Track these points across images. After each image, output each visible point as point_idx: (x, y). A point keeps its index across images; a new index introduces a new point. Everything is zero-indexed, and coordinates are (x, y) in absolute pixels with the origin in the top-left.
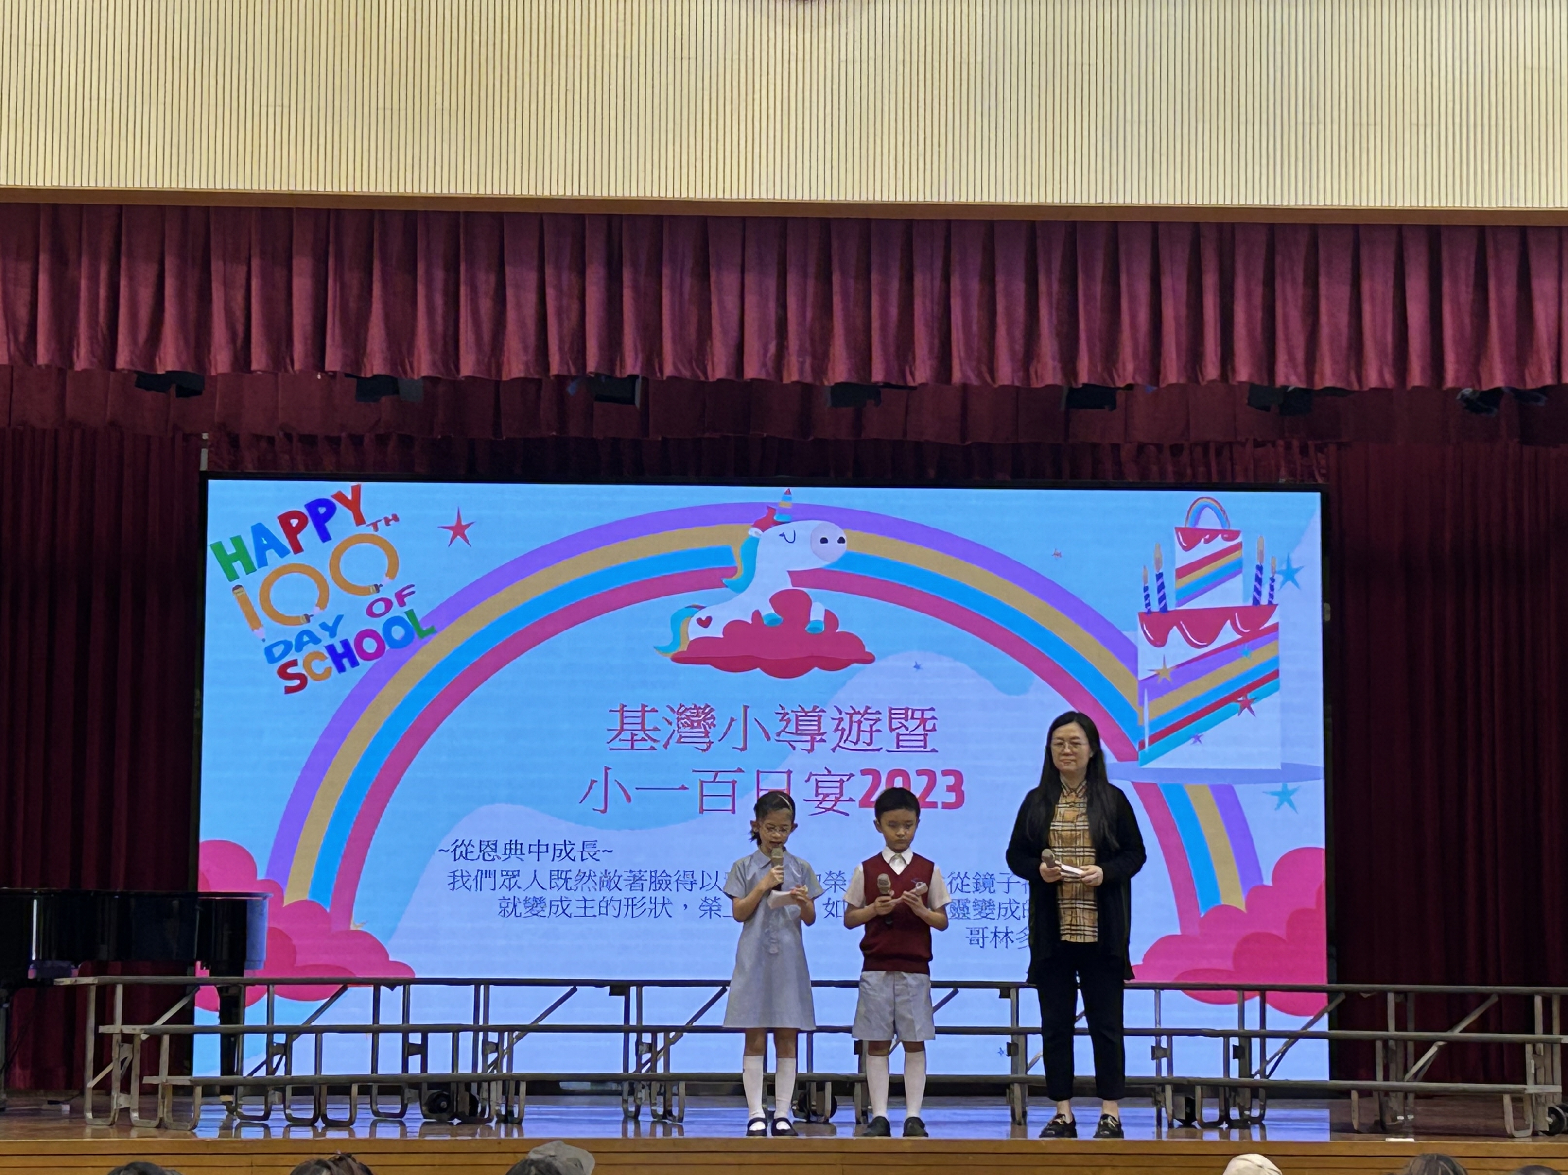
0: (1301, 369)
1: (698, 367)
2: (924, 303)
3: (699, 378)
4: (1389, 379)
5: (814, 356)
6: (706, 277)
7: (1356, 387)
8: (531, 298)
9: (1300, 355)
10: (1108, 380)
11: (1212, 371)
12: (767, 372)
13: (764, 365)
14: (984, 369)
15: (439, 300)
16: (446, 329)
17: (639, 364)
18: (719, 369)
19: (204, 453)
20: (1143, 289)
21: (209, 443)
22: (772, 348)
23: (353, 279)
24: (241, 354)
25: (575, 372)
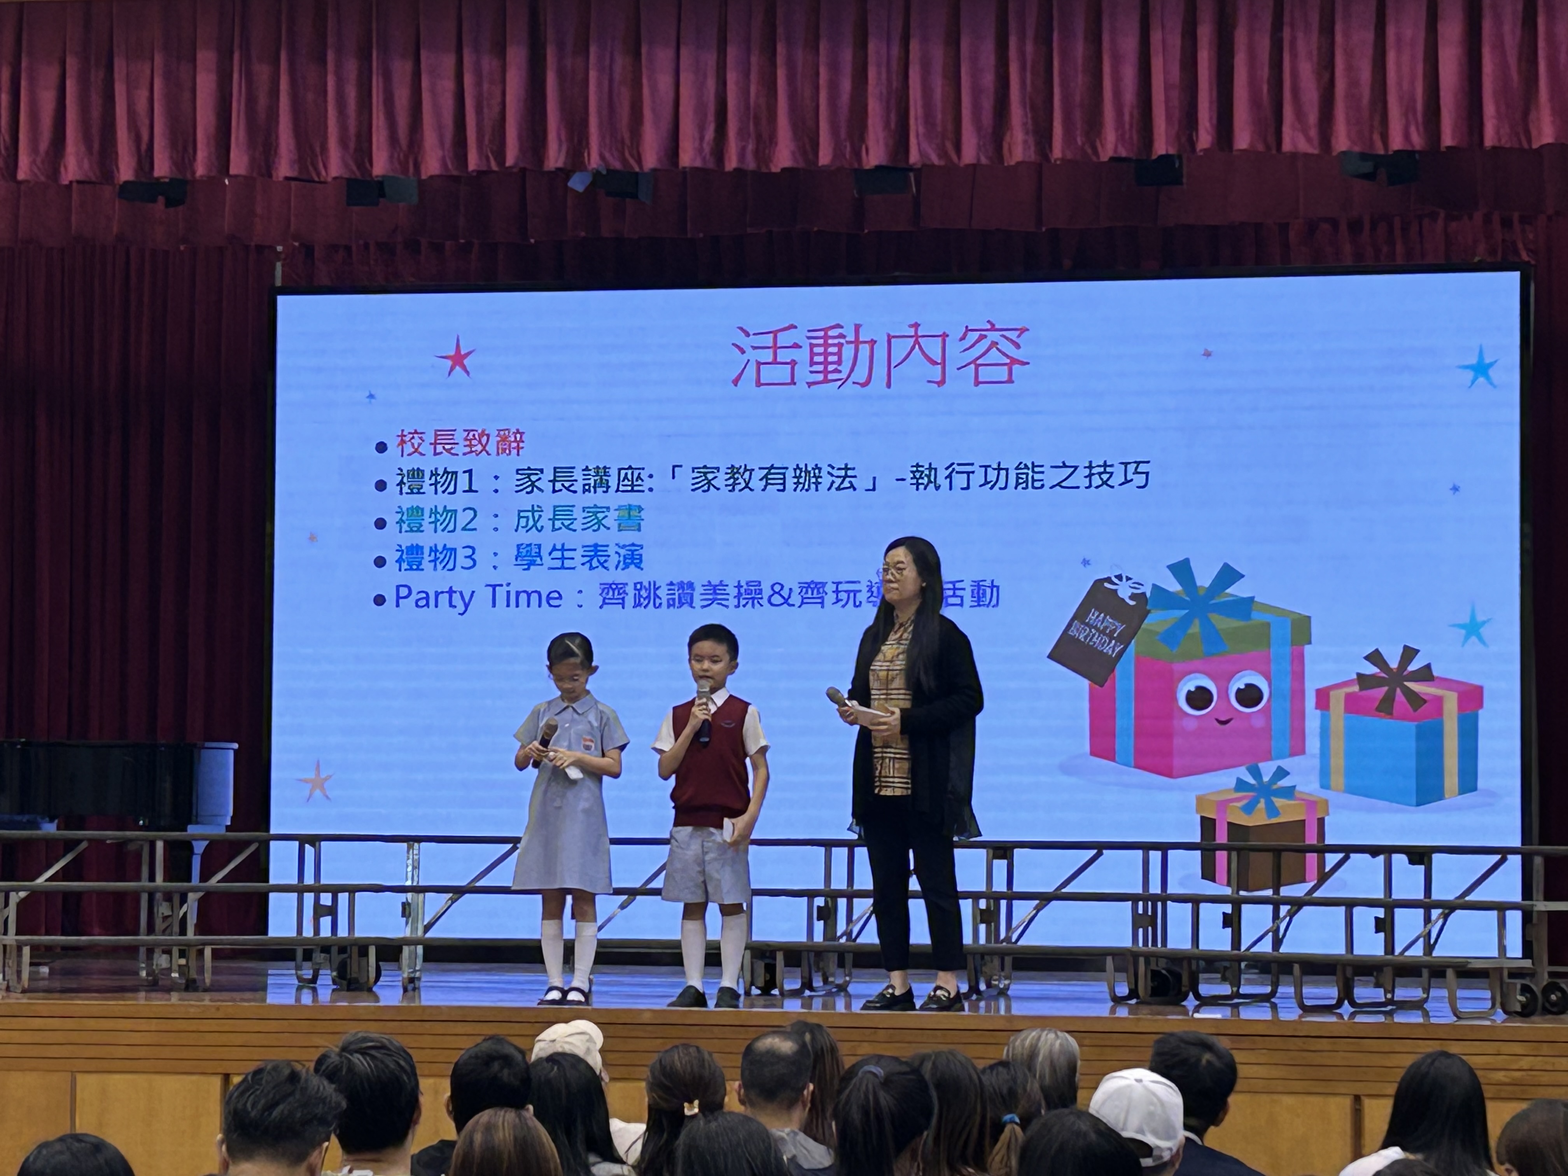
0: (1314, 132)
1: (632, 156)
2: (879, 73)
3: (632, 167)
5: (759, 138)
6: (637, 55)
8: (448, 85)
9: (1313, 116)
10: (1090, 153)
11: (1205, 138)
12: (704, 159)
13: (700, 150)
14: (949, 145)
15: (351, 93)
16: (359, 125)
17: (563, 155)
18: (651, 157)
20: (1130, 45)
21: (283, 256)
22: (710, 134)
23: (262, 71)
24: (145, 159)
25: (494, 167)
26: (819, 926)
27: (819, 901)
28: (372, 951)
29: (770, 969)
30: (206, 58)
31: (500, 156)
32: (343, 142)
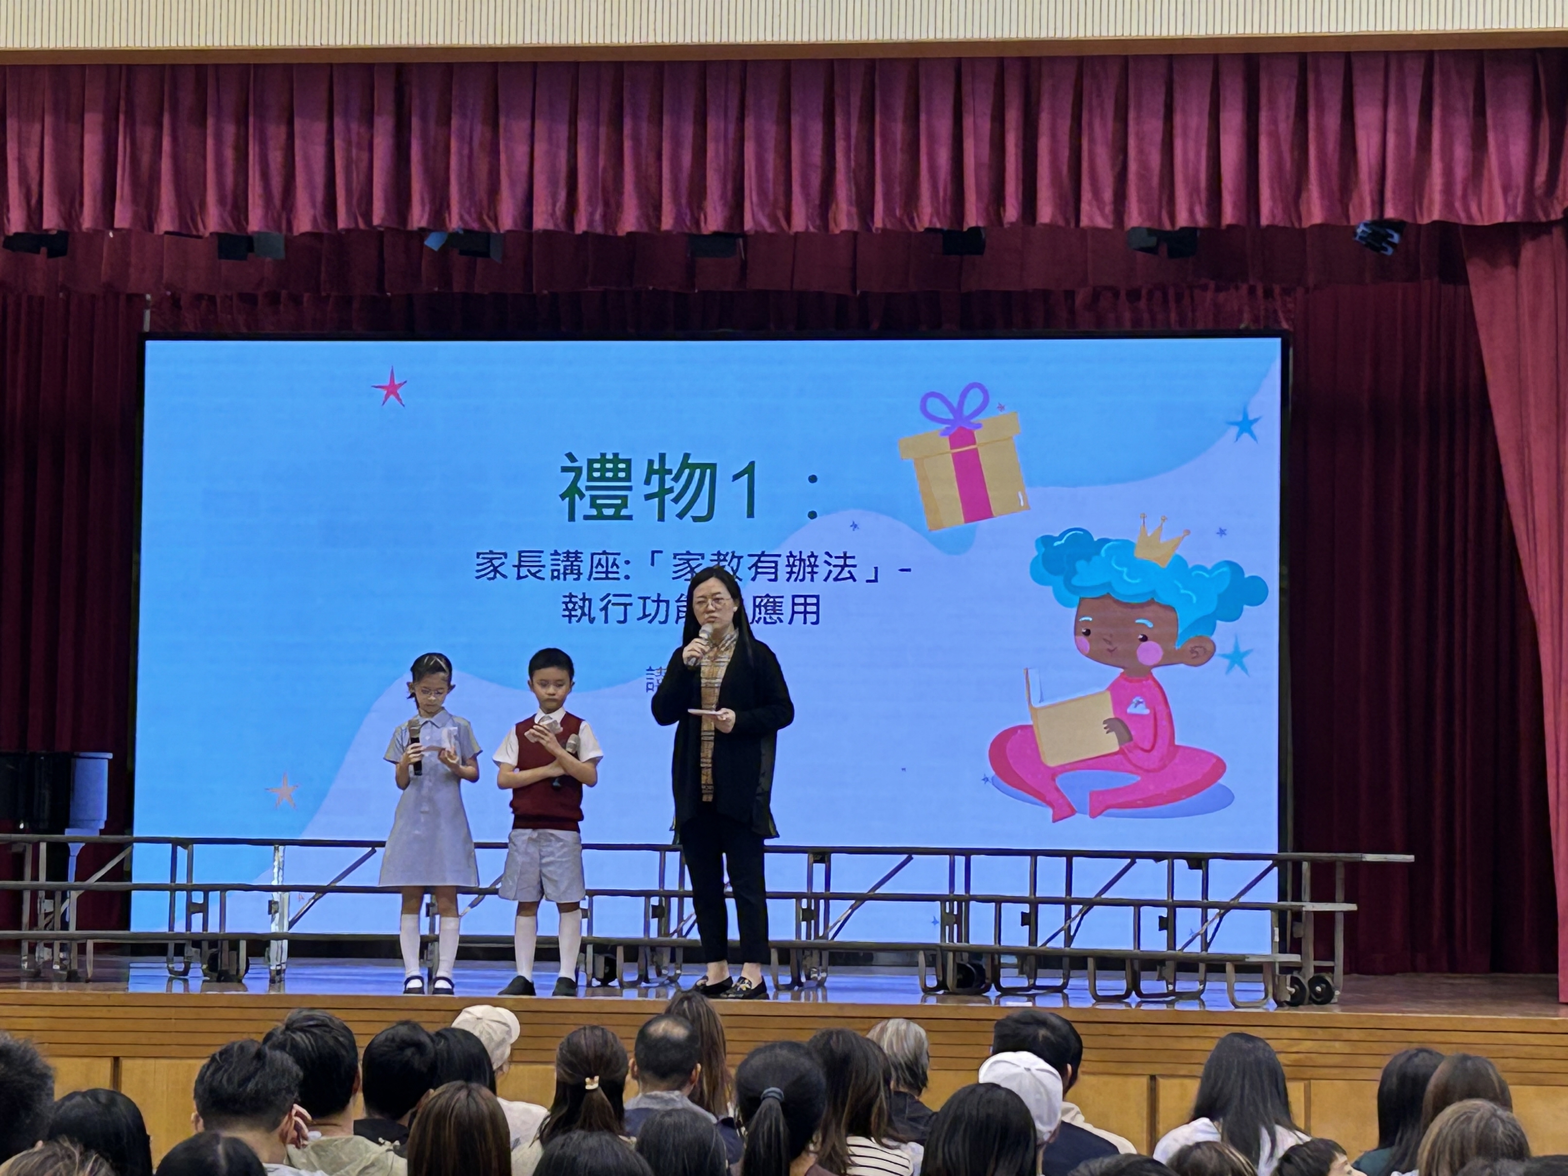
0: (1108, 209)
1: (489, 218)
2: (717, 148)
3: (488, 228)
4: (1201, 220)
5: (606, 204)
6: (496, 124)
7: (1168, 227)
8: (319, 152)
9: (1108, 195)
10: (907, 223)
11: (1012, 213)
12: (556, 225)
13: (553, 214)
14: (780, 214)
15: (229, 154)
16: (236, 184)
17: (426, 216)
18: (507, 220)
19: (148, 314)
20: (944, 127)
21: (151, 304)
22: (562, 201)
23: (146, 135)
24: (34, 213)
25: (362, 225)
26: (654, 922)
27: (655, 901)
28: (243, 945)
29: (611, 964)
30: (93, 121)
31: (367, 215)
32: (221, 201)
